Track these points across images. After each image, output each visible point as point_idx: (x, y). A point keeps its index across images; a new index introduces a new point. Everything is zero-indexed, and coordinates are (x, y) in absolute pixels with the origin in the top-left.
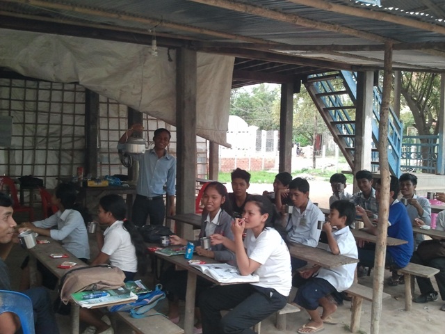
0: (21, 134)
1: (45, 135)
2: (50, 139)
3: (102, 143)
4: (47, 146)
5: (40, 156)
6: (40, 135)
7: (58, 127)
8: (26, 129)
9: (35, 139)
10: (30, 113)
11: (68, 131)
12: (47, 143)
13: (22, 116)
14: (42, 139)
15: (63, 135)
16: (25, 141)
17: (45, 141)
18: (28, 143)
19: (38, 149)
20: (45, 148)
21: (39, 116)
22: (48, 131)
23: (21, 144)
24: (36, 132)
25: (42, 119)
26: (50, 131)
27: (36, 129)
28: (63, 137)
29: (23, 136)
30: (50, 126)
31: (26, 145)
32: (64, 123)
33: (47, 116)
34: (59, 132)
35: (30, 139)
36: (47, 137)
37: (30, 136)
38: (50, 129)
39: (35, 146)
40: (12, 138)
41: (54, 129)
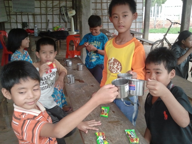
0: (39, 7)
1: (51, 7)
2: (54, 9)
4: (53, 13)
5: (50, 18)
6: (49, 6)
7: (58, 2)
8: (42, 4)
9: (47, 9)
11: (63, 4)
12: (53, 10)
14: (50, 9)
15: (61, 6)
16: (42, 10)
22: (53, 4)
23: (39, 12)
24: (47, 5)
26: (54, 5)
27: (47, 3)
29: (41, 8)
30: (54, 1)
31: (42, 12)
34: (59, 5)
35: (44, 9)
36: (53, 8)
37: (44, 7)
38: (54, 3)
39: (47, 13)
40: (35, 8)
41: (56, 3)
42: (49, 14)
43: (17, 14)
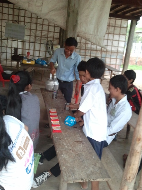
0: (29, 35)
1: (40, 36)
2: (42, 38)
4: (41, 42)
5: (37, 47)
6: (38, 36)
7: (46, 32)
8: (31, 32)
9: (35, 38)
10: (33, 24)
11: (51, 35)
12: (41, 40)
13: (30, 25)
14: (39, 38)
15: (48, 37)
16: (31, 38)
18: (32, 39)
21: (38, 26)
22: (41, 34)
23: (29, 39)
24: (36, 34)
25: (39, 28)
27: (36, 32)
28: (49, 38)
30: (43, 31)
31: (31, 40)
32: (49, 31)
33: (41, 26)
34: (47, 35)
35: (33, 37)
37: (33, 36)
39: (35, 41)
40: (25, 36)
41: (44, 33)
42: (37, 42)
43: (8, 39)
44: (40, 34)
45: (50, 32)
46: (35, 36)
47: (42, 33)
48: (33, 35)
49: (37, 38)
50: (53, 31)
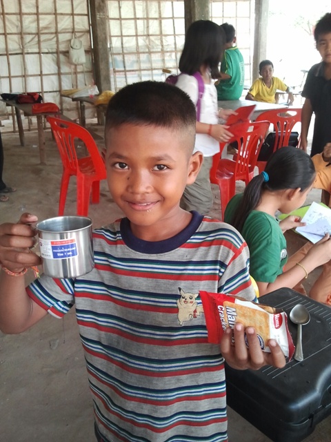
1: (34, 31)
2: (43, 37)
3: (114, 39)
4: (39, 48)
5: (32, 62)
6: (28, 31)
7: (51, 17)
8: (7, 23)
9: (22, 38)
11: (65, 23)
12: (39, 42)
14: (31, 37)
15: (59, 30)
16: (9, 41)
17: (36, 39)
18: (14, 44)
19: (28, 53)
20: (37, 50)
22: (38, 25)
23: (3, 46)
24: (22, 27)
25: (28, 6)
26: (41, 25)
27: (21, 22)
28: (61, 33)
29: (5, 34)
30: (40, 16)
31: (10, 47)
32: (58, 12)
34: (53, 25)
35: (16, 38)
36: (38, 34)
37: (15, 34)
38: (40, 22)
39: (23, 50)
41: (46, 21)
42: (30, 51)
44: (35, 25)
45: (62, 14)
46: (21, 34)
47: (38, 20)
48: (14, 30)
49: (28, 38)
50: (69, 11)
